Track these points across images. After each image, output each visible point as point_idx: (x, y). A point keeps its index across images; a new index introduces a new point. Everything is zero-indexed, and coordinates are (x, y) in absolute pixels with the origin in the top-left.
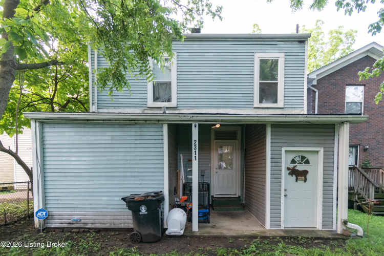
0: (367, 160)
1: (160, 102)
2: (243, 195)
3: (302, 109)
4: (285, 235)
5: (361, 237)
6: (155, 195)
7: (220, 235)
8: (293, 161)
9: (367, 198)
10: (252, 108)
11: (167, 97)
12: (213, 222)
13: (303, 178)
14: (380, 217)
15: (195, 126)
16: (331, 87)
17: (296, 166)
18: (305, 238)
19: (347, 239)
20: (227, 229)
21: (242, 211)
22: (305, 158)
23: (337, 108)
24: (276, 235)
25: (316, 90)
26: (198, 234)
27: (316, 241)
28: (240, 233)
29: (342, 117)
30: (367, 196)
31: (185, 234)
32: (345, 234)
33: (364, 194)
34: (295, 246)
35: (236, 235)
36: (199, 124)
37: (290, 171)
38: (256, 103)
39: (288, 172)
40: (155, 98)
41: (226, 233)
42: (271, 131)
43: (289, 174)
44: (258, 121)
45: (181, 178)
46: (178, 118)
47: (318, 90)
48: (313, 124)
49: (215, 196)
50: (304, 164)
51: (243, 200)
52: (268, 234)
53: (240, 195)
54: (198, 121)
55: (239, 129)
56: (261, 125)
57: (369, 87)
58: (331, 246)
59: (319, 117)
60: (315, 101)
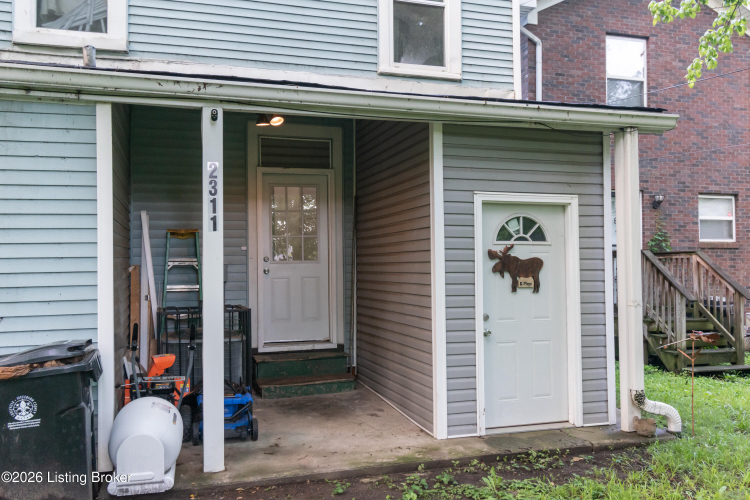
0: (660, 230)
1: (61, 27)
2: (351, 340)
3: (509, 87)
4: (494, 452)
5: (678, 435)
6: (70, 354)
7: (301, 473)
8: (503, 234)
9: (669, 333)
10: (375, 75)
11: (89, 15)
12: (267, 436)
13: (530, 280)
14: (703, 379)
15: (214, 118)
16: (571, 34)
17: (512, 246)
18: (545, 453)
19: (648, 444)
20: (318, 454)
21: (354, 392)
22: (533, 223)
23: (588, 93)
24: (469, 453)
25: (536, 39)
26: (226, 480)
27: (576, 459)
28: (363, 461)
29: (620, 116)
30: (669, 327)
31: (182, 486)
32: (641, 433)
33: (663, 319)
34: (526, 481)
35: (353, 467)
36: (226, 113)
37: (497, 261)
38: (386, 62)
39: (492, 263)
40: (44, 11)
41: (317, 465)
42: (445, 145)
43: (495, 270)
44: (409, 112)
45: (144, 293)
46: (152, 87)
47: (541, 38)
48: (553, 130)
49: (260, 350)
50: (531, 242)
51: (350, 357)
52: (446, 454)
53: (342, 341)
54: (221, 101)
55: (337, 134)
56: (412, 124)
57: (656, 44)
58: (617, 467)
59: (568, 112)
60: (535, 68)
